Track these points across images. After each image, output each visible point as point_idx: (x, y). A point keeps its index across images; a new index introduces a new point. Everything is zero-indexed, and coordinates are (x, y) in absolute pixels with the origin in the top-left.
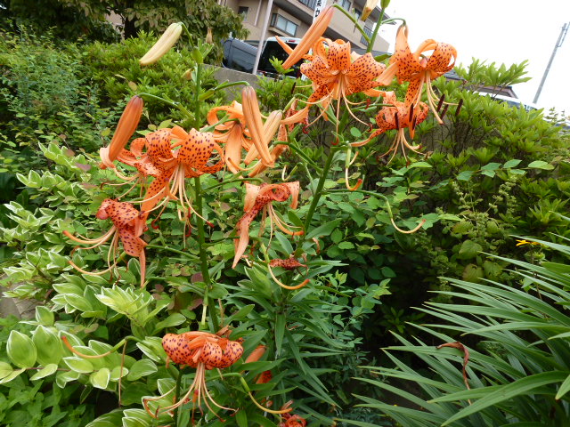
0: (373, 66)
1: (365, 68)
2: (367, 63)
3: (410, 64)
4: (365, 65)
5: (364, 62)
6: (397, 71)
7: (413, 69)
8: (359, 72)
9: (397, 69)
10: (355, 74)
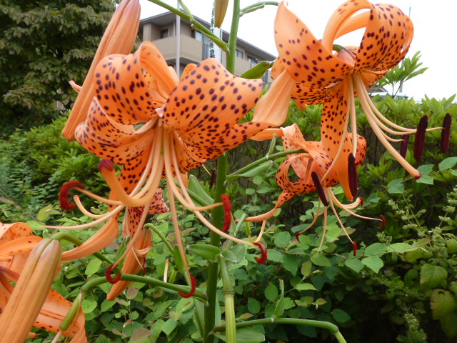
0: (229, 89)
1: (208, 100)
2: (210, 84)
3: (320, 65)
4: (205, 92)
5: (199, 84)
6: (292, 88)
7: (328, 75)
8: (193, 114)
9: (293, 84)
10: (184, 122)
